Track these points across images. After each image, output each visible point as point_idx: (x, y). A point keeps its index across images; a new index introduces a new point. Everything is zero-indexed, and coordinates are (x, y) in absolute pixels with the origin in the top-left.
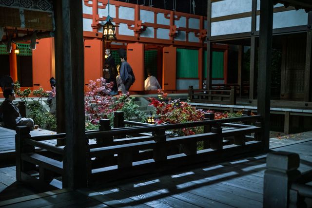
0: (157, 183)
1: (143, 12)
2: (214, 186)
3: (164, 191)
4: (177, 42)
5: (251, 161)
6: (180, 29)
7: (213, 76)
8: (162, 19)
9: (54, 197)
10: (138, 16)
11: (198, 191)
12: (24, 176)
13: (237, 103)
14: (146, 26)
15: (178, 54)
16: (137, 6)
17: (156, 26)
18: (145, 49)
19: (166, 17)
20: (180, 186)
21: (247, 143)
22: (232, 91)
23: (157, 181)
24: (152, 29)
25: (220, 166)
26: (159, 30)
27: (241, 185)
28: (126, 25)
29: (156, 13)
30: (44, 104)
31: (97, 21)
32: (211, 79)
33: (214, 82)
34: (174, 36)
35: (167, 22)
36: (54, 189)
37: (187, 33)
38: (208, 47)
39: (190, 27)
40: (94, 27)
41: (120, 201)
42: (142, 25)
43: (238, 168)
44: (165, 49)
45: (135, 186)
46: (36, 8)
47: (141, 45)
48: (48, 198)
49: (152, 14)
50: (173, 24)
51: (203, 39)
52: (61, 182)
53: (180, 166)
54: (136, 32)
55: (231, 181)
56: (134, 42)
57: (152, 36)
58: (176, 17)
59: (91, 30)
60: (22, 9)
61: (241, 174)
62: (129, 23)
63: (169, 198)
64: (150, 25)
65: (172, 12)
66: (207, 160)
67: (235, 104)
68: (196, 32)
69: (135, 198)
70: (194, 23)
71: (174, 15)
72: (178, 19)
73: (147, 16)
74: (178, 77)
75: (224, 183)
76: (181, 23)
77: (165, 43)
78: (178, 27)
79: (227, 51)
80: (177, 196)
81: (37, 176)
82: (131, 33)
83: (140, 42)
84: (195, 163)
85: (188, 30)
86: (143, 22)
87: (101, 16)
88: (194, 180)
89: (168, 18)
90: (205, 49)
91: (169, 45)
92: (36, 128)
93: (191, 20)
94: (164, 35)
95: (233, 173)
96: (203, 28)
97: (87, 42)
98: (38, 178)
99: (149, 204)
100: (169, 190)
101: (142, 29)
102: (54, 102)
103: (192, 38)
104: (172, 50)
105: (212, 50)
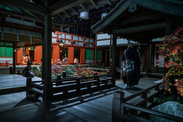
1: (74, 37)
2: (96, 99)
3: (79, 102)
4: (86, 47)
5: (109, 90)
6: (87, 43)
8: (80, 39)
9: (39, 104)
10: (72, 38)
11: (91, 102)
12: (29, 96)
13: (105, 68)
14: (75, 41)
15: (86, 51)
16: (72, 35)
17: (78, 42)
18: (74, 49)
19: (82, 38)
20: (85, 100)
21: (108, 84)
22: (104, 64)
23: (77, 98)
24: (77, 42)
25: (99, 92)
26: (79, 43)
27: (106, 99)
28: (68, 41)
31: (58, 39)
32: (97, 60)
33: (98, 61)
34: (84, 45)
35: (82, 40)
36: (39, 101)
37: (89, 44)
38: (96, 49)
40: (57, 41)
41: (63, 106)
42: (74, 41)
43: (105, 93)
45: (69, 100)
46: (36, 36)
47: (73, 48)
48: (37, 105)
49: (77, 37)
50: (84, 41)
51: (94, 46)
52: (42, 98)
53: (85, 92)
54: (72, 43)
55: (102, 98)
56: (71, 47)
57: (77, 45)
58: (85, 39)
60: (31, 36)
61: (106, 95)
62: (69, 40)
63: (81, 105)
64: (77, 41)
65: (84, 37)
66: (95, 90)
67: (105, 69)
68: (92, 44)
69: (69, 105)
70: (91, 41)
72: (86, 39)
73: (75, 38)
74: (85, 59)
75: (100, 98)
76: (87, 41)
77: (81, 47)
78: (86, 42)
79: (102, 51)
80: (83, 104)
81: (34, 96)
82: (70, 44)
83: (73, 47)
84: (90, 91)
85: (89, 43)
86: (74, 40)
87: (59, 38)
88: (90, 97)
89: (83, 39)
90: (95, 50)
91: (82, 48)
94: (81, 44)
95: (103, 95)
96: (94, 43)
97: (54, 47)
99: (73, 107)
100: (81, 101)
101: (74, 43)
103: (91, 46)
104: (84, 50)
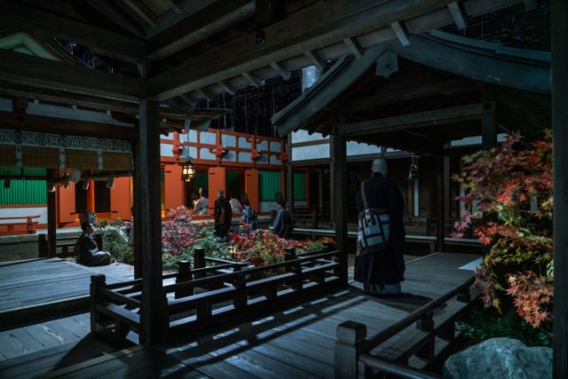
0: (237, 333)
1: (224, 137)
2: (293, 333)
3: (243, 343)
4: (259, 165)
5: (330, 299)
6: (261, 153)
7: (295, 198)
8: (243, 143)
9: (130, 356)
10: (219, 141)
11: (278, 341)
12: (99, 327)
13: (319, 226)
14: (227, 150)
15: (260, 176)
16: (218, 131)
17: (238, 150)
18: (227, 171)
19: (248, 141)
20: (261, 336)
21: (327, 280)
22: (313, 215)
23: (237, 329)
24: (234, 153)
25: (300, 308)
26: (241, 154)
27: (320, 331)
28: (207, 150)
29: (237, 138)
30: (121, 233)
31: (177, 146)
32: (293, 200)
33: (296, 204)
34: (255, 159)
35: (249, 146)
36: (130, 345)
37: (269, 156)
38: (290, 169)
39: (272, 150)
40: (174, 152)
41: (199, 359)
42: (224, 149)
43: (317, 309)
44: (247, 172)
45: (215, 338)
46: (114, 149)
47: (223, 169)
48: (123, 358)
49: (234, 138)
50: (255, 148)
51: (285, 162)
52: (137, 336)
53: (260, 311)
54: (218, 156)
55: (310, 326)
56: (215, 166)
57: (234, 160)
58: (257, 140)
59: (172, 155)
60: (100, 151)
61: (321, 317)
62: (211, 148)
63: (249, 352)
64: (232, 149)
65: (253, 136)
66: (289, 301)
67: (317, 228)
68: (277, 155)
69: (214, 354)
70: (276, 146)
71: (255, 139)
72: (259, 143)
73: (228, 140)
74: (260, 200)
75: (304, 329)
76: (262, 146)
77: (246, 167)
78: (259, 151)
79: (308, 173)
80: (256, 349)
81: (113, 328)
82: (213, 157)
83: (222, 166)
84: (275, 306)
85: (270, 153)
86: (225, 146)
87: (182, 142)
88: (274, 327)
89: (250, 142)
90: (286, 171)
91: (251, 168)
92: (113, 262)
93: (272, 144)
94: (246, 158)
95: (313, 316)
96: (284, 151)
97: (167, 168)
98: (114, 331)
99: (229, 360)
100: (249, 341)
101: (224, 153)
102: (132, 232)
103: (274, 161)
104: (254, 173)
105: (293, 172)
